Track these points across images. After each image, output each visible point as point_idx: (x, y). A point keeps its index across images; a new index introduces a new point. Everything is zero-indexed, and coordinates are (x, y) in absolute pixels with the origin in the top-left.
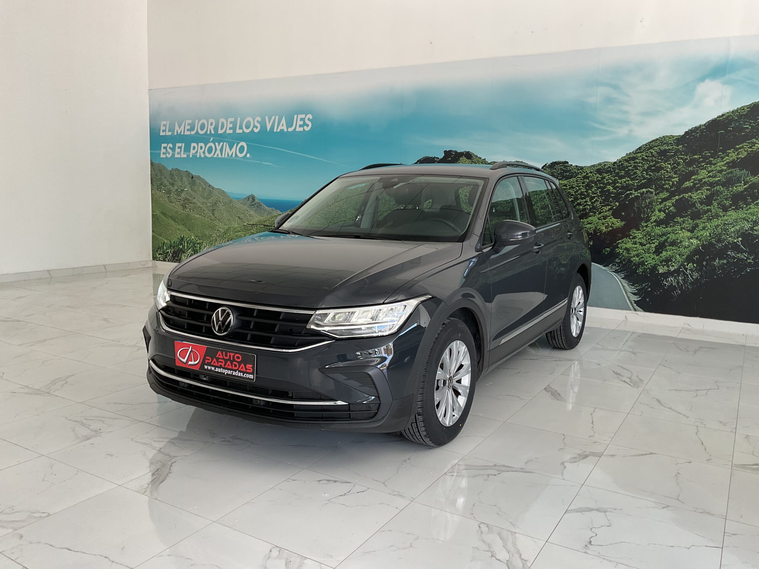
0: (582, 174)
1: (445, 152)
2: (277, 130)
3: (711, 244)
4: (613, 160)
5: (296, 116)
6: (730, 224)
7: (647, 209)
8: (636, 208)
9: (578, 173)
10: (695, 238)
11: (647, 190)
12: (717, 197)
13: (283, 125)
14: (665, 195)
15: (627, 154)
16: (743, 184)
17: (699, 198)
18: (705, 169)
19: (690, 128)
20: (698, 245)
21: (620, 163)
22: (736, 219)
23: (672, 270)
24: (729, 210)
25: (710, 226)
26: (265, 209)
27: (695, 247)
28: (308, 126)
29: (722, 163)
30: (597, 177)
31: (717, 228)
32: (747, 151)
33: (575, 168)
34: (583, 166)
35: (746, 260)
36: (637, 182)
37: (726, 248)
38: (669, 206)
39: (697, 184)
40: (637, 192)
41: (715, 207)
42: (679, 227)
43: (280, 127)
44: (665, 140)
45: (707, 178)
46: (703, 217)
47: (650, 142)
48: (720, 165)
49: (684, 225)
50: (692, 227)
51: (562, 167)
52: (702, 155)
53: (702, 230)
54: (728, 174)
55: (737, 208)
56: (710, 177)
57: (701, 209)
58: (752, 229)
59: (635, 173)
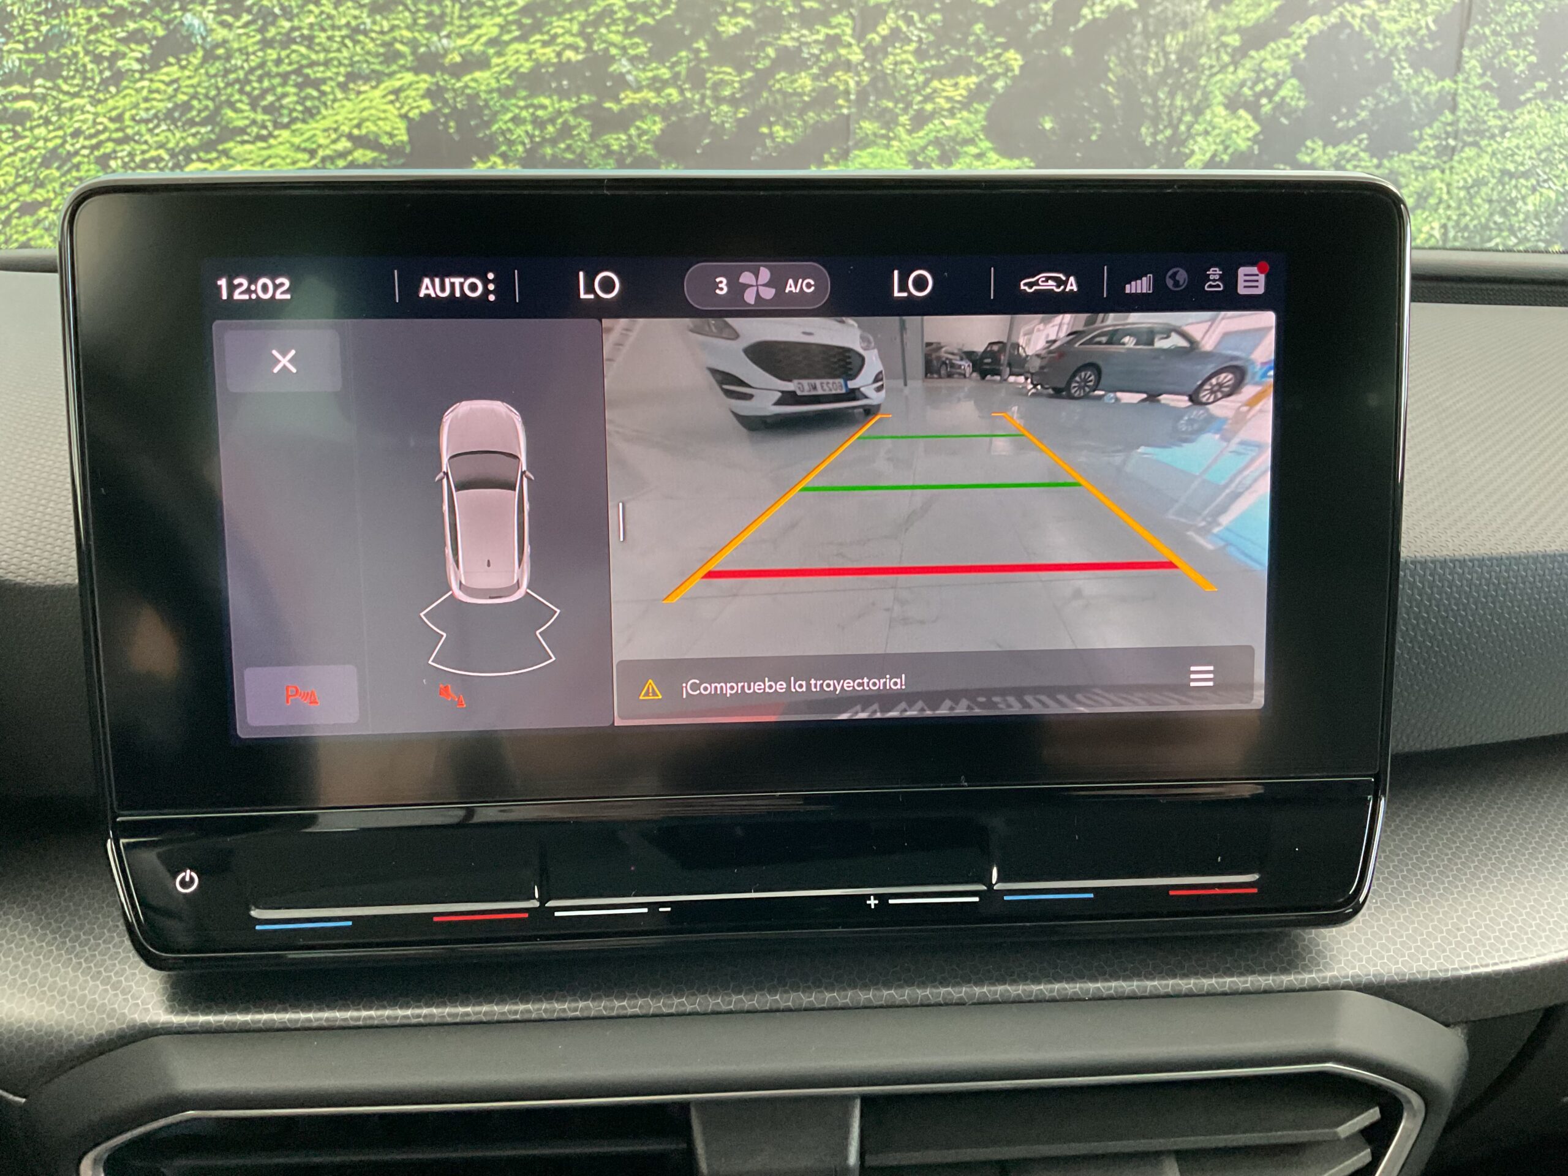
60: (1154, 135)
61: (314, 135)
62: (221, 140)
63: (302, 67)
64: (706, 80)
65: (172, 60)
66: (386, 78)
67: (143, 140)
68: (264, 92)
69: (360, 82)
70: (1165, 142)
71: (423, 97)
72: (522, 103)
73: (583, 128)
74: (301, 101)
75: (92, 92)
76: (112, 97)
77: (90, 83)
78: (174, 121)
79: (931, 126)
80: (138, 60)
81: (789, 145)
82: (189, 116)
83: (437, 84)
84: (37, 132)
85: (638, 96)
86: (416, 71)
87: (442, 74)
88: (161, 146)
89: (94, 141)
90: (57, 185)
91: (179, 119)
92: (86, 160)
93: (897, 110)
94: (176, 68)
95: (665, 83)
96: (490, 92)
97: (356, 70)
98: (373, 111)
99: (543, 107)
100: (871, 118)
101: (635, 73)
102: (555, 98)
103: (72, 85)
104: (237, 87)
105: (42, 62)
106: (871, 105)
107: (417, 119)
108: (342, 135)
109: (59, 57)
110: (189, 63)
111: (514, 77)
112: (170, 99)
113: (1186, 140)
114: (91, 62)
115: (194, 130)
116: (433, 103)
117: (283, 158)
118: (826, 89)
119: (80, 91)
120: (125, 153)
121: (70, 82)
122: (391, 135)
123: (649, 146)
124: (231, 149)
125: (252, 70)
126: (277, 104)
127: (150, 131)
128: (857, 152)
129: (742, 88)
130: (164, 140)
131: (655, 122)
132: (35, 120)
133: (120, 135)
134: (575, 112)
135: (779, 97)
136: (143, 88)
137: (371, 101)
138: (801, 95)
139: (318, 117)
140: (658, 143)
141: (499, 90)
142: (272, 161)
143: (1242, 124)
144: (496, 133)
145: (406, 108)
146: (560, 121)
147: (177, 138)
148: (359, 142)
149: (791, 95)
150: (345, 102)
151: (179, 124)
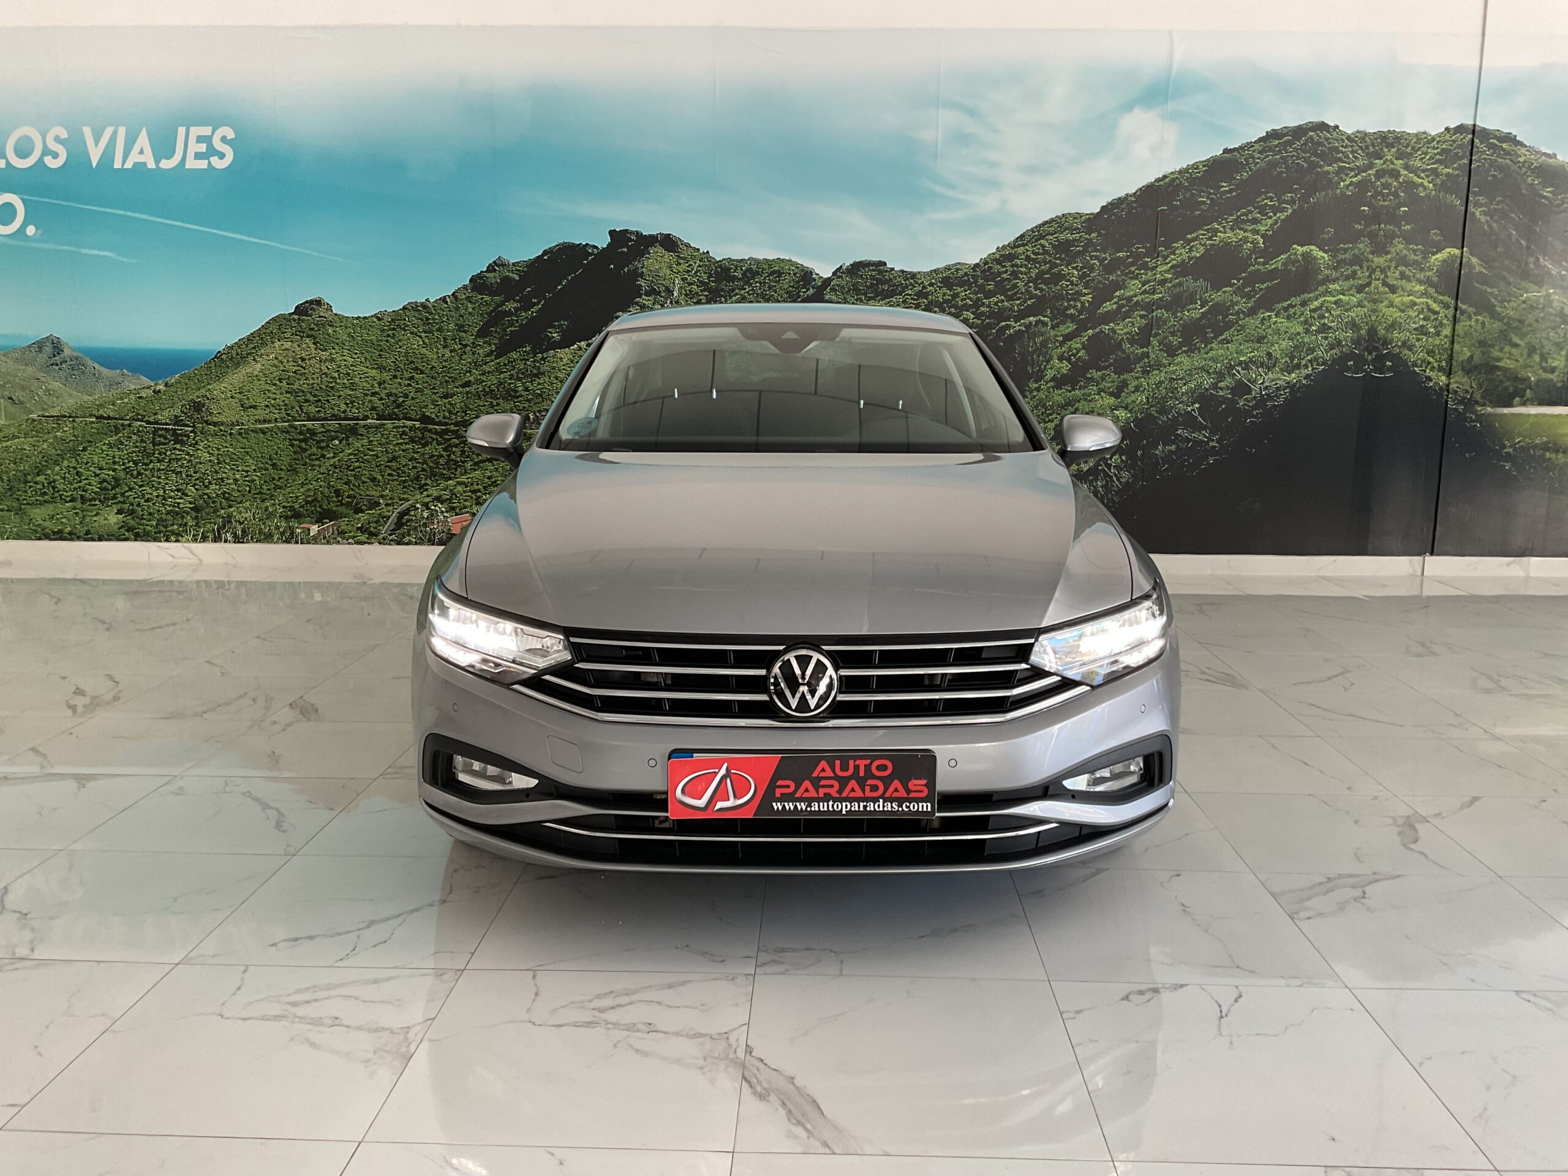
0: (915, 287)
1: (612, 233)
2: (123, 163)
3: (1150, 417)
4: (973, 259)
5: (182, 130)
6: (1180, 379)
7: (1039, 357)
8: (1019, 354)
9: (907, 287)
10: (1122, 407)
11: (1037, 318)
12: (1158, 330)
13: (141, 152)
14: (1070, 327)
15: (998, 248)
16: (1200, 305)
17: (1128, 333)
18: (1137, 278)
19: (1110, 200)
20: (1127, 419)
21: (986, 267)
22: (1190, 370)
23: (1085, 469)
24: (1177, 355)
25: (1148, 383)
26: (100, 374)
27: (1123, 424)
28: (222, 156)
29: (1165, 268)
30: (944, 295)
31: (1158, 388)
32: (1204, 245)
33: (900, 276)
34: (915, 270)
35: (1207, 443)
36: (1018, 305)
37: (1174, 423)
38: (1076, 349)
39: (1123, 306)
40: (1019, 323)
41: (1154, 349)
42: (1095, 388)
43: (134, 158)
44: (1066, 222)
45: (1141, 294)
46: (1135, 368)
47: (1040, 226)
48: (1163, 270)
49: (1104, 383)
50: (1117, 388)
51: (874, 273)
52: (1131, 252)
53: (1133, 392)
54: (1175, 286)
55: (1192, 350)
56: (1145, 292)
57: (1133, 353)
58: (1215, 386)
59: (1015, 286)
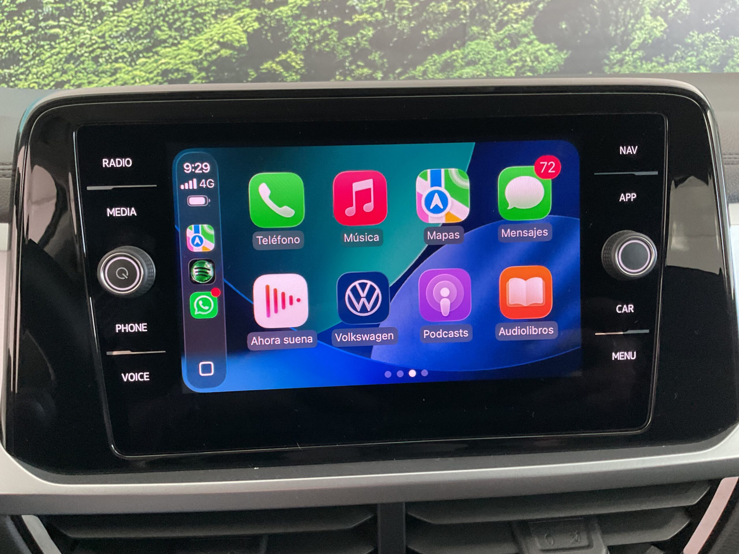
60: (616, 30)
61: (201, 43)
62: (155, 46)
63: (194, 7)
64: (395, 8)
65: (128, 5)
66: (235, 12)
67: (115, 48)
68: (175, 21)
69: (223, 14)
70: (621, 34)
71: (255, 21)
72: (304, 23)
73: (334, 34)
74: (194, 25)
75: (89, 23)
76: (99, 25)
77: (87, 19)
78: (130, 37)
79: (506, 28)
80: (111, 6)
81: (436, 40)
82: (138, 34)
83: (261, 14)
84: (62, 45)
85: (362, 17)
86: (251, 7)
87: (264, 8)
88: (125, 50)
89: (91, 49)
90: (73, 72)
91: (133, 36)
92: (87, 59)
93: (490, 21)
94: (130, 10)
95: (375, 10)
96: (288, 17)
97: (221, 8)
98: (230, 29)
99: (314, 24)
100: (476, 25)
101: (360, 5)
102: (320, 19)
103: (79, 20)
104: (161, 18)
105: (63, 8)
106: (477, 18)
107: (252, 32)
108: (214, 42)
109: (72, 6)
110: (137, 6)
111: (300, 9)
112: (128, 25)
113: (632, 32)
114: (88, 7)
115: (140, 42)
116: (260, 24)
117: (186, 55)
118: (454, 10)
119: (83, 23)
120: (106, 55)
121: (77, 18)
122: (239, 42)
123: (366, 43)
124: (159, 51)
125: (169, 10)
126: (182, 27)
127: (119, 42)
128: (469, 43)
129: (413, 12)
130: (126, 47)
131: (369, 31)
132: (61, 39)
133: (104, 45)
134: (330, 26)
135: (431, 15)
136: (114, 20)
137: (229, 24)
138: (442, 14)
139: (203, 33)
140: (371, 41)
141: (292, 16)
142: (180, 57)
143: (658, 24)
144: (290, 39)
145: (246, 27)
146: (322, 31)
147: (132, 46)
148: (223, 45)
149: (437, 14)
150: (216, 25)
151: (133, 38)
